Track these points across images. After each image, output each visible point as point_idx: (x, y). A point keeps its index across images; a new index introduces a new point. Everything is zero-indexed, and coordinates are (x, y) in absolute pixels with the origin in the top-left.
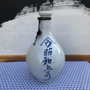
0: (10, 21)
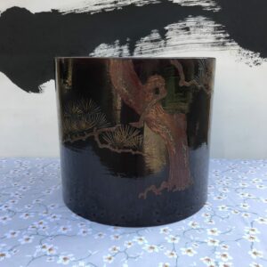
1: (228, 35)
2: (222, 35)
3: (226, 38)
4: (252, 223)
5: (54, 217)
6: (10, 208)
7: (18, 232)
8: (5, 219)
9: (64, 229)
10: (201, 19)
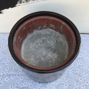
0: (10, 8)
4: (78, 81)
5: (21, 78)
6: (7, 73)
7: (12, 86)
8: (7, 79)
9: (25, 84)
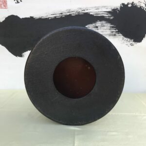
1: (117, 31)
2: (114, 30)
3: (116, 32)
10: (104, 22)
